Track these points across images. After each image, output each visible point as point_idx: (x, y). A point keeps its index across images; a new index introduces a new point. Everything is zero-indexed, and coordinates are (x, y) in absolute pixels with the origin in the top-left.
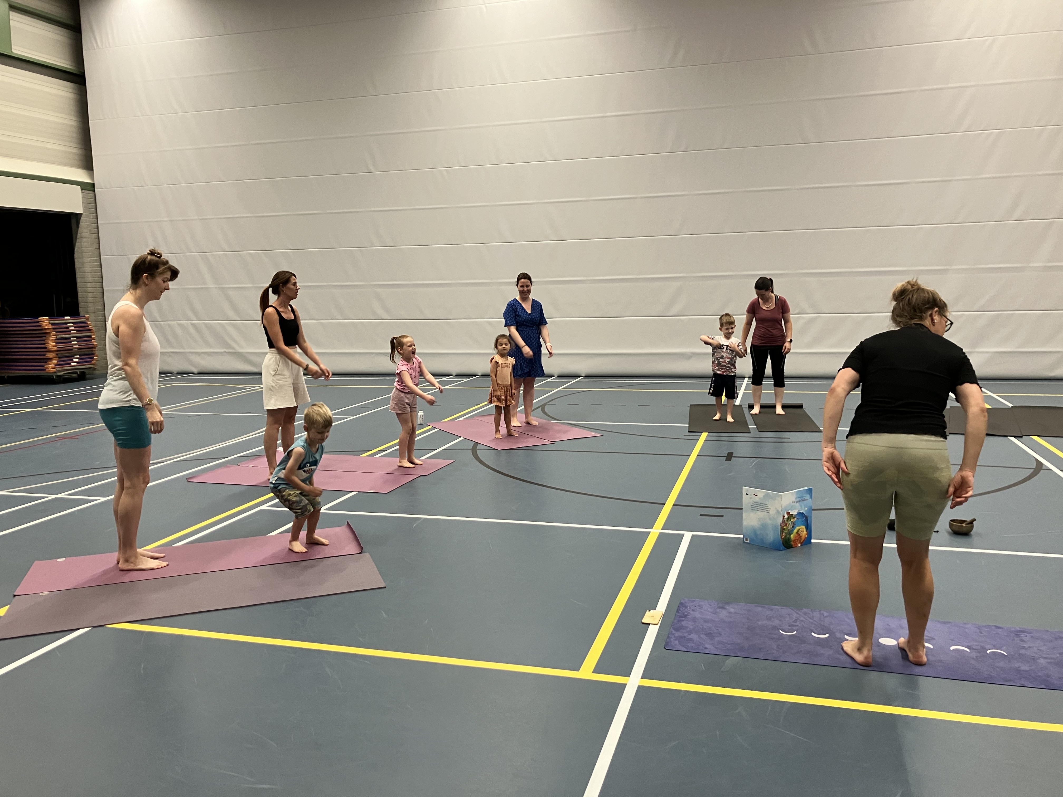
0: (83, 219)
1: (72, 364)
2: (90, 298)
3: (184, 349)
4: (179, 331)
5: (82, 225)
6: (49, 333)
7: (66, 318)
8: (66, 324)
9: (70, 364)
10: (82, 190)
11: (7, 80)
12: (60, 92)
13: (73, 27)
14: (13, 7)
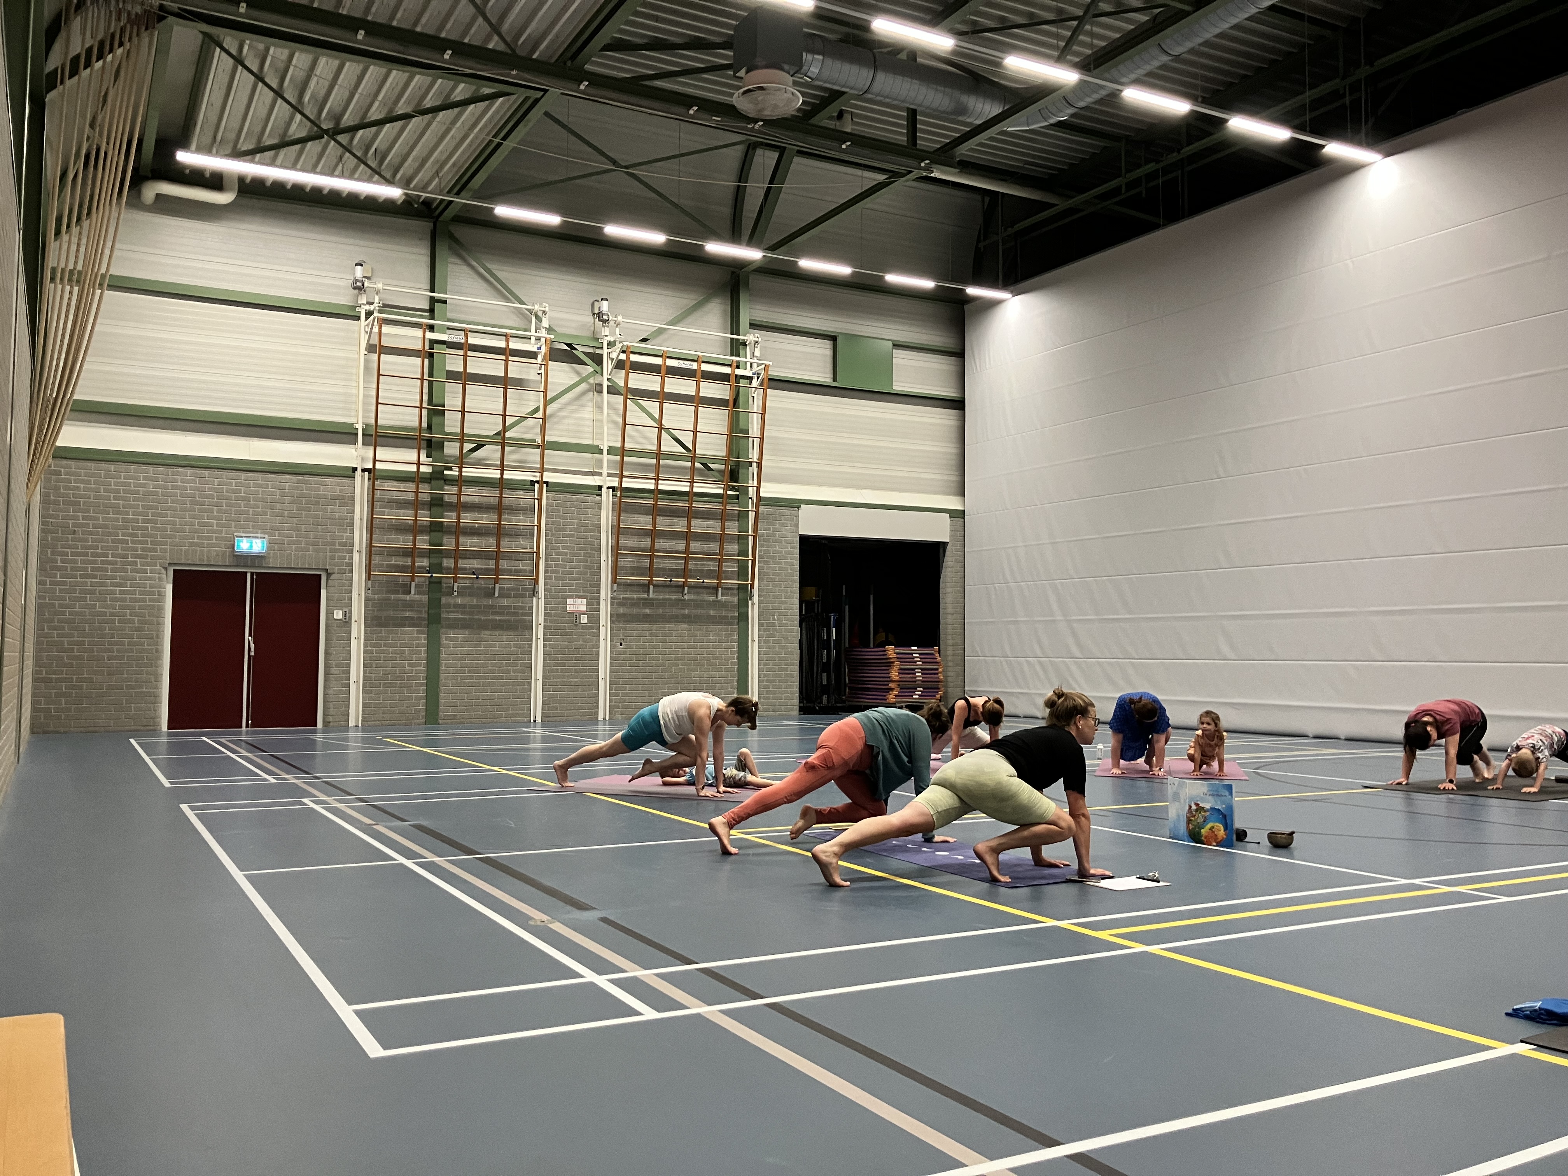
0: (949, 547)
1: (914, 697)
2: (950, 631)
3: (1029, 688)
4: (1026, 668)
5: (947, 553)
6: (893, 662)
7: (913, 648)
8: (912, 654)
9: (912, 696)
10: (950, 517)
11: (888, 416)
12: (938, 421)
13: (959, 354)
14: (897, 345)
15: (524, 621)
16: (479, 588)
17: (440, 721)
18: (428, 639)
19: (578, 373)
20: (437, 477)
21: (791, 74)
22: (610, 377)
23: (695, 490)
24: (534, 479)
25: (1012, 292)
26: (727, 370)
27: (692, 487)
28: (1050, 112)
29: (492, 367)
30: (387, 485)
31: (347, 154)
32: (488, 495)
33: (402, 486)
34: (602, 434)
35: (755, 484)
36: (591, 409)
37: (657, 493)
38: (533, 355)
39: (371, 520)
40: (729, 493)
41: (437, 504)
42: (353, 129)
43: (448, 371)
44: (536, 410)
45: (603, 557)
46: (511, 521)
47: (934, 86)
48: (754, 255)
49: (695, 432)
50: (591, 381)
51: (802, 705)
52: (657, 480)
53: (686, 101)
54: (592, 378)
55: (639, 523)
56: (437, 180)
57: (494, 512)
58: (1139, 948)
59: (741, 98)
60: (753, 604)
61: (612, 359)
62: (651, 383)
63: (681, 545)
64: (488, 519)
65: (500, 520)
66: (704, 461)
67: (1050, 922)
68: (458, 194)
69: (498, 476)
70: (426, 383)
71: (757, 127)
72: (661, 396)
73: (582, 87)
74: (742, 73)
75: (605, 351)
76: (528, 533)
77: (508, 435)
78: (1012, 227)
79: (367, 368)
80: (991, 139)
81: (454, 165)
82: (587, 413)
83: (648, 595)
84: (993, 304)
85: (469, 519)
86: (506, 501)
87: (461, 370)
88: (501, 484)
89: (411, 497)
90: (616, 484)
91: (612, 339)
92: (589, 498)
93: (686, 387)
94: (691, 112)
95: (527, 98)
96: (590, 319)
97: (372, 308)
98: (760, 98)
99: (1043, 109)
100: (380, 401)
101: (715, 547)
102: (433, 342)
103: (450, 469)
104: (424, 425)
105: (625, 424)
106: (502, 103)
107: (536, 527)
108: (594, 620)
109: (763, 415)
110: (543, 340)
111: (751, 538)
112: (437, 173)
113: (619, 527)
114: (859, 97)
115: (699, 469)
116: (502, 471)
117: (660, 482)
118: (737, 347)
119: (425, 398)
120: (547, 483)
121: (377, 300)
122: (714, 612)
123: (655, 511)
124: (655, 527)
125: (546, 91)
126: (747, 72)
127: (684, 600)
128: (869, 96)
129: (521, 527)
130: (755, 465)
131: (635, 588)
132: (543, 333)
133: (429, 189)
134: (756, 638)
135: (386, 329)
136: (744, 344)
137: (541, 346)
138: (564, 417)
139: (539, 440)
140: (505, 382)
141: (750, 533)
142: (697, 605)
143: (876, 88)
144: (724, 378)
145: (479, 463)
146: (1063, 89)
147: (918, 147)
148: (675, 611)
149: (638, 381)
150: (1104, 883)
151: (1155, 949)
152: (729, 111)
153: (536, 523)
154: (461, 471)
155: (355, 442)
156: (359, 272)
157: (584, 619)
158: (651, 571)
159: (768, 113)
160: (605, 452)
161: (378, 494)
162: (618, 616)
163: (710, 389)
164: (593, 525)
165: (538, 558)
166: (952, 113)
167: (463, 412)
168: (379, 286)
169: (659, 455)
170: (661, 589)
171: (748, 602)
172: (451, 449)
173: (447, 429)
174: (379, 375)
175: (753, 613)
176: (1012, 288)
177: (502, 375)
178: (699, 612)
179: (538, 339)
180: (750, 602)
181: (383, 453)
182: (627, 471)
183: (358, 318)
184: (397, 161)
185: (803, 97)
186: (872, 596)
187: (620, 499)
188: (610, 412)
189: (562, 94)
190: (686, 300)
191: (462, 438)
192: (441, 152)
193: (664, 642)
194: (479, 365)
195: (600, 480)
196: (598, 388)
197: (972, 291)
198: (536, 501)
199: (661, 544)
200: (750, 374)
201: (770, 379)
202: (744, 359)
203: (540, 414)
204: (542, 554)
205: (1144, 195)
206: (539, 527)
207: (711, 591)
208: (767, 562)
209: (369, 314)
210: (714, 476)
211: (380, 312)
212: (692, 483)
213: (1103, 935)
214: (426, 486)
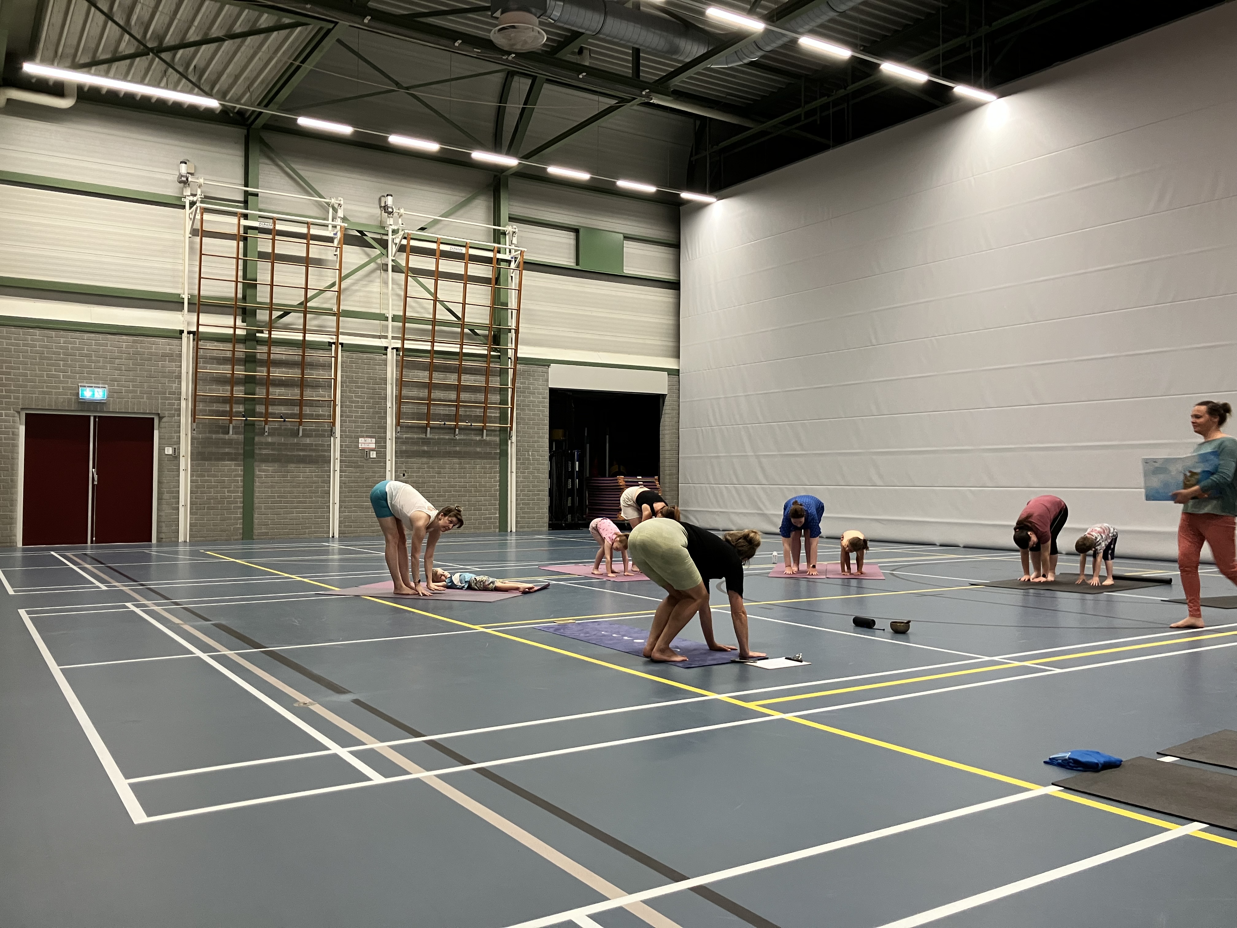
0: (667, 398)
2: (667, 464)
4: (725, 492)
5: (666, 403)
7: (638, 477)
10: (668, 375)
11: (619, 294)
12: (661, 299)
13: (675, 246)
14: (627, 238)
15: (324, 456)
16: (285, 429)
17: (255, 537)
18: (244, 471)
19: (368, 255)
20: (250, 339)
21: (538, 16)
22: (394, 258)
23: (464, 351)
24: (332, 341)
25: (716, 197)
26: (490, 254)
27: (462, 348)
28: (744, 54)
29: (297, 249)
30: (209, 345)
31: (170, 70)
32: (293, 354)
33: (221, 346)
34: (388, 304)
35: (514, 347)
36: (378, 284)
37: (433, 353)
38: (330, 240)
39: (196, 373)
40: (492, 353)
41: (250, 360)
42: (174, 48)
43: (260, 253)
44: (333, 285)
45: (389, 404)
46: (312, 375)
47: (653, 30)
48: (511, 162)
49: (464, 304)
50: (379, 261)
51: (551, 522)
52: (433, 342)
53: (452, 35)
54: (380, 259)
55: (418, 377)
56: (248, 94)
57: (298, 368)
58: (778, 715)
59: (497, 35)
60: (512, 443)
61: (396, 244)
62: (428, 263)
63: (453, 395)
64: (294, 373)
65: (303, 374)
66: (472, 328)
67: (712, 696)
68: (266, 106)
69: (301, 338)
70: (241, 262)
71: (510, 58)
72: (436, 274)
73: (366, 21)
74: (498, 14)
75: (390, 237)
76: (328, 385)
77: (308, 304)
78: (718, 145)
79: (191, 248)
80: (698, 73)
81: (262, 82)
82: (375, 287)
83: (426, 436)
84: (702, 206)
85: (277, 373)
86: (308, 359)
87: (270, 251)
88: (304, 345)
89: (229, 354)
90: (399, 345)
91: (396, 228)
92: (377, 357)
93: (457, 267)
94: (457, 44)
95: (321, 29)
96: (378, 211)
97: (195, 199)
98: (512, 35)
99: (738, 50)
100: (202, 276)
101: (481, 397)
102: (247, 228)
103: (262, 332)
104: (240, 295)
105: (406, 297)
106: (300, 32)
107: (333, 380)
108: (382, 455)
109: (520, 291)
110: (338, 227)
111: (510, 390)
112: (248, 88)
113: (402, 381)
114: (594, 37)
115: (467, 334)
116: (305, 334)
117: (435, 344)
118: (498, 236)
119: (240, 273)
120: (342, 344)
121: (199, 192)
122: (480, 449)
123: (432, 368)
124: (432, 380)
125: (336, 23)
126: (502, 13)
127: (456, 440)
128: (601, 36)
129: (321, 380)
130: (513, 331)
131: (416, 430)
132: (338, 222)
133: (243, 101)
134: (514, 470)
135: (206, 216)
136: (504, 234)
137: (337, 232)
138: (357, 291)
139: (335, 309)
140: (307, 261)
141: (509, 386)
142: (466, 443)
143: (607, 29)
144: (487, 261)
145: (287, 328)
146: (752, 36)
147: (641, 78)
148: (448, 449)
149: (417, 262)
150: (760, 664)
151: (789, 716)
152: (488, 45)
153: (333, 377)
154: (270, 334)
155: (182, 309)
156: (184, 169)
157: (373, 455)
158: (428, 416)
159: (519, 48)
160: (390, 319)
161: (201, 352)
162: (402, 452)
163: (477, 270)
164: (381, 379)
165: (335, 405)
166: (668, 52)
167: (272, 285)
168: (201, 181)
169: (434, 322)
170: (436, 431)
171: (507, 442)
172: (262, 316)
173: (259, 300)
174: (201, 254)
175: (512, 450)
176: (716, 194)
177: (305, 255)
178: (468, 449)
179: (335, 227)
180: (509, 441)
181: (205, 318)
182: (408, 334)
183: (183, 207)
184: (214, 77)
185: (546, 34)
186: (607, 436)
187: (403, 358)
188: (395, 286)
189: (350, 26)
190: (457, 197)
191: (271, 307)
192: (251, 71)
193: (439, 473)
194: (284, 247)
195: (386, 342)
196: (385, 267)
197: (685, 195)
198: (333, 359)
199: (436, 394)
200: (509, 258)
201: (524, 262)
202: (504, 246)
203: (336, 288)
204: (338, 402)
205: (818, 122)
206: (335, 380)
207: (478, 432)
208: (521, 410)
209: (192, 204)
210: (481, 341)
211: (202, 202)
212: (462, 345)
213: (752, 705)
214: (241, 346)
